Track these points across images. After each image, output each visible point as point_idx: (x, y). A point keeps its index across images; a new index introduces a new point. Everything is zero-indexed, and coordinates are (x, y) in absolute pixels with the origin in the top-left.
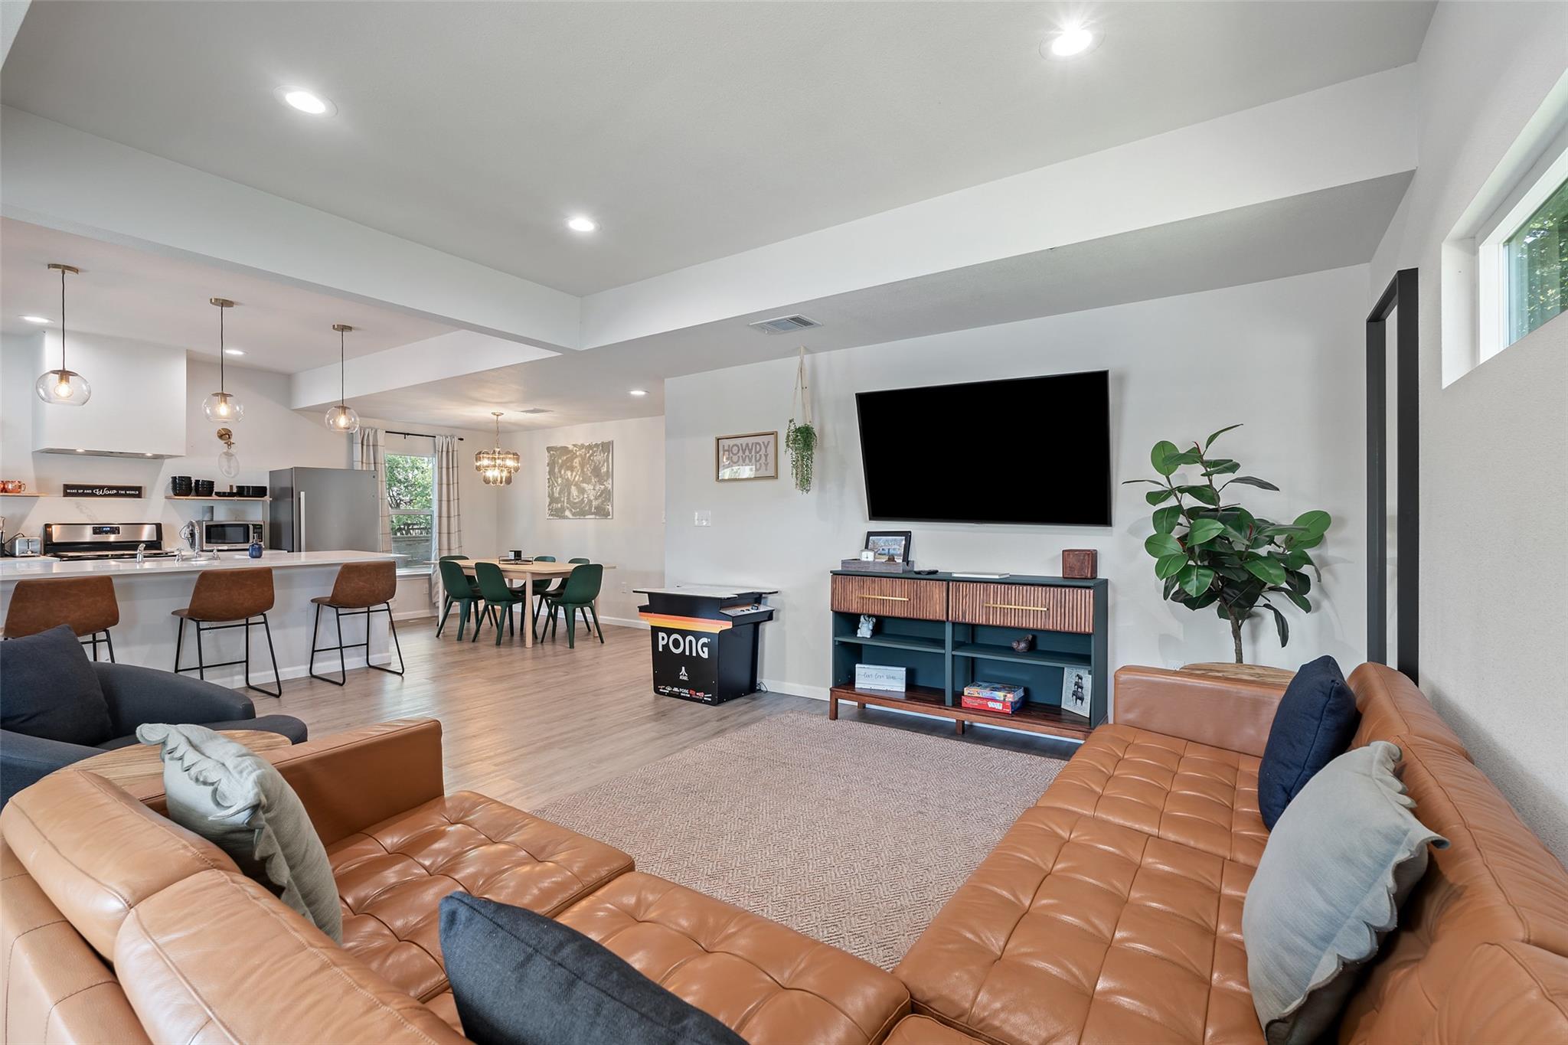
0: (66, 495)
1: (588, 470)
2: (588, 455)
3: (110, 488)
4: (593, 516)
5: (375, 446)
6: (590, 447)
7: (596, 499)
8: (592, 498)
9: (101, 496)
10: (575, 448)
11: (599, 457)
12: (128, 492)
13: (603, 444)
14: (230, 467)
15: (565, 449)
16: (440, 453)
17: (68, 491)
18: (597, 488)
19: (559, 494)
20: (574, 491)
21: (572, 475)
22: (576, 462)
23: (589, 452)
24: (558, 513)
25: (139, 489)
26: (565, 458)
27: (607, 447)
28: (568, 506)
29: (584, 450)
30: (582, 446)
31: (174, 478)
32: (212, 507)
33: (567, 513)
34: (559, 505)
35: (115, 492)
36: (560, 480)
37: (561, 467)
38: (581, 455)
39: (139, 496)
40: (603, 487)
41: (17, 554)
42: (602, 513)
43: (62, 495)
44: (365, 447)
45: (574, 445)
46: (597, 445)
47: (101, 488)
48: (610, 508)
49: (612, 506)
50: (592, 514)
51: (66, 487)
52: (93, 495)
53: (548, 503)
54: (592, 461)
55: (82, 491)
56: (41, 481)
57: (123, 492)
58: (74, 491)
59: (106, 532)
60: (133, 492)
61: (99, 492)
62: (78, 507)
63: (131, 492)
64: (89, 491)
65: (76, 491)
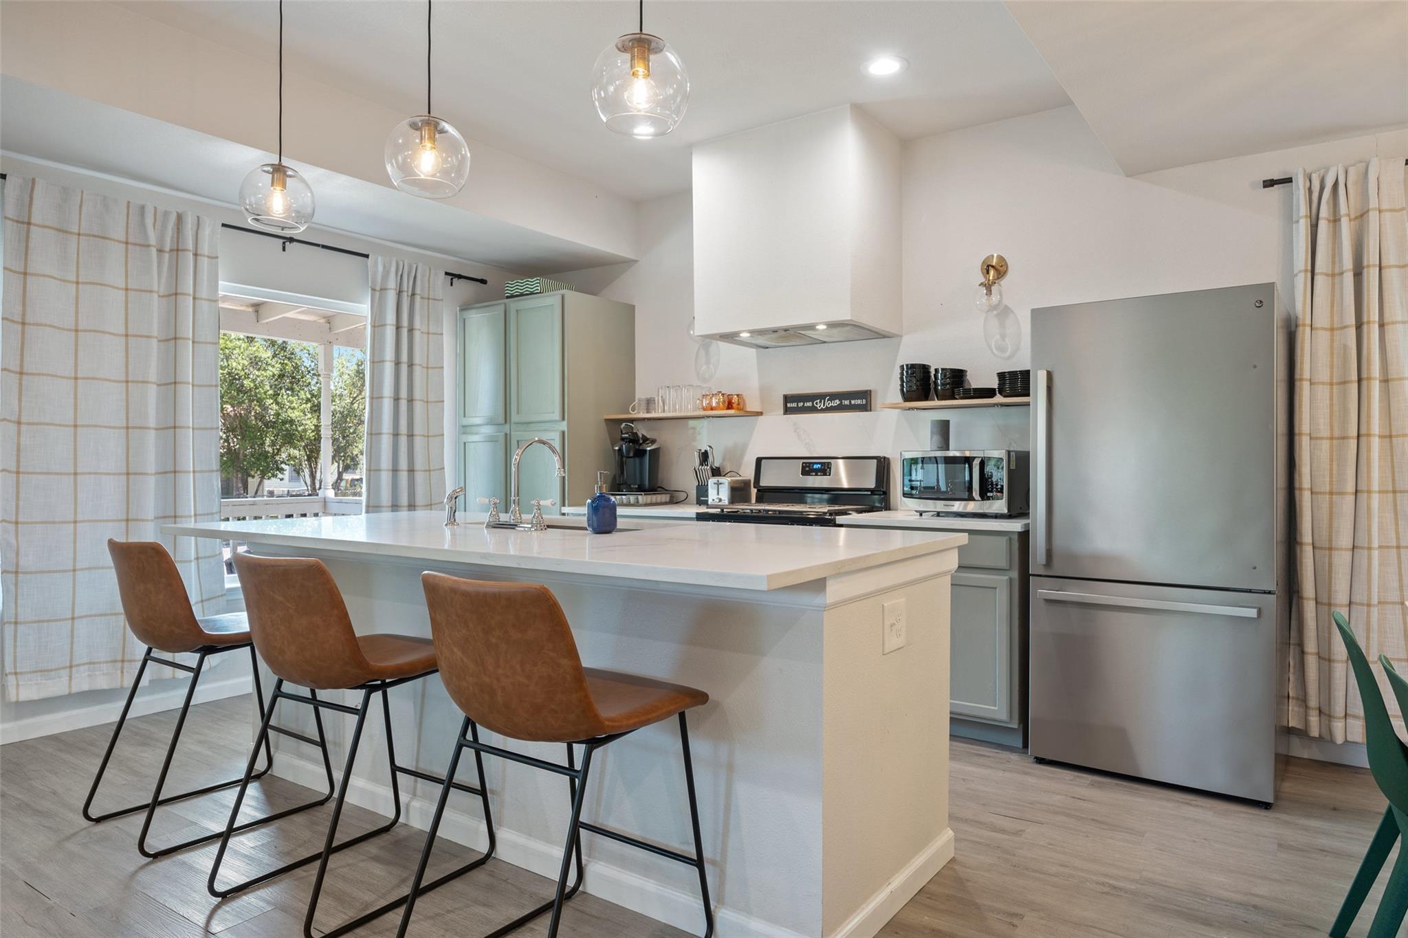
0: (787, 411)
3: (833, 396)
9: (822, 411)
12: (853, 402)
14: (1003, 337)
17: (789, 405)
25: (866, 395)
31: (908, 368)
32: (950, 423)
35: (838, 402)
39: (866, 408)
43: (782, 412)
47: (822, 397)
51: (787, 399)
52: (813, 410)
55: (802, 404)
56: (764, 392)
57: (847, 402)
58: (794, 405)
59: (817, 472)
60: (859, 402)
61: (820, 405)
62: (795, 432)
63: (859, 401)
64: (809, 404)
65: (796, 404)
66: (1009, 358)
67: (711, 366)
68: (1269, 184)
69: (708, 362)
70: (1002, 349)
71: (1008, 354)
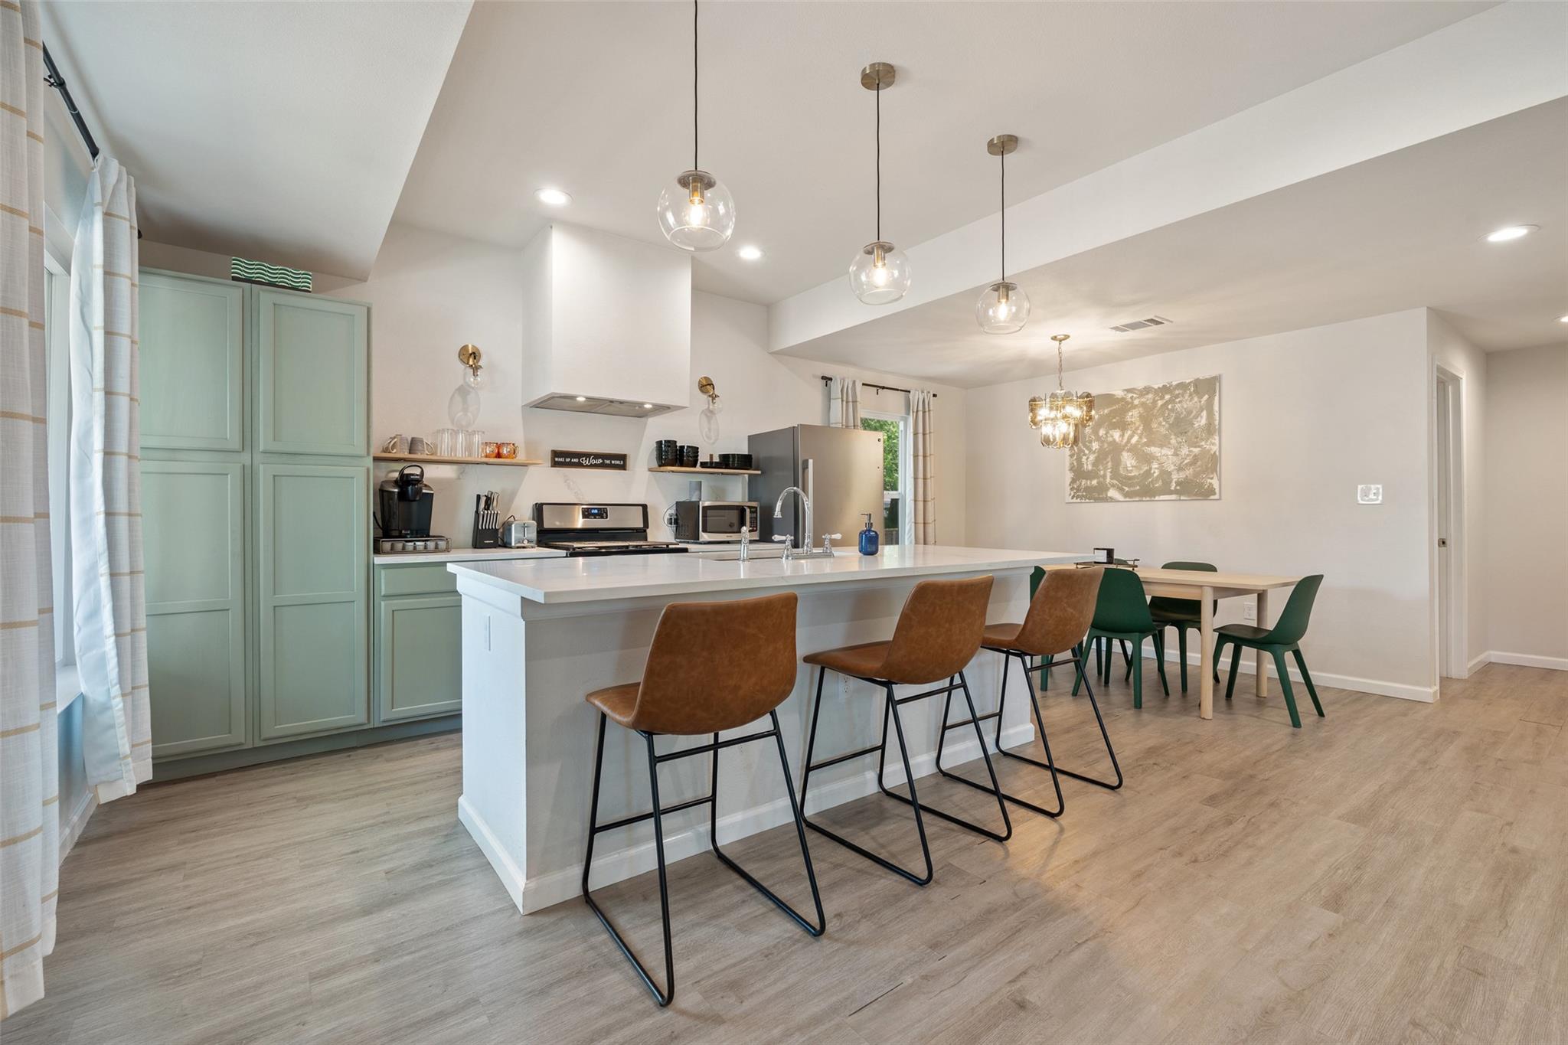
0: (555, 464)
1: (1160, 427)
2: (1160, 403)
3: (597, 456)
4: (1173, 497)
5: (855, 402)
6: (1165, 389)
7: (1180, 469)
8: (1171, 468)
9: (587, 466)
10: (1130, 395)
11: (1186, 403)
12: (613, 462)
13: (1197, 383)
14: (710, 429)
15: (1109, 399)
16: (915, 414)
17: (556, 459)
18: (1185, 451)
19: (1094, 465)
20: (1128, 460)
21: (1122, 436)
22: (1133, 416)
23: (1162, 398)
24: (1097, 494)
25: (623, 457)
26: (1106, 411)
27: (1208, 387)
28: (1115, 482)
29: (1150, 396)
30: (1147, 390)
31: (659, 443)
32: (701, 482)
33: (1112, 493)
34: (1094, 482)
35: (600, 461)
36: (1095, 446)
37: (1099, 425)
38: (1143, 404)
39: (623, 467)
40: (1196, 450)
41: (513, 544)
42: (1195, 489)
43: (550, 465)
44: (845, 403)
45: (1128, 391)
46: (1182, 386)
47: (587, 455)
48: (1215, 483)
49: (1220, 480)
50: (1171, 493)
51: (556, 454)
52: (579, 465)
53: (1068, 480)
54: (1172, 410)
55: (569, 459)
56: (530, 445)
57: (608, 462)
58: (562, 460)
59: (595, 516)
60: (618, 462)
61: (585, 462)
62: (565, 482)
63: (616, 462)
64: (576, 460)
65: (563, 459)
66: (714, 443)
67: (469, 414)
68: (823, 378)
69: (465, 410)
70: (709, 438)
71: (712, 441)
